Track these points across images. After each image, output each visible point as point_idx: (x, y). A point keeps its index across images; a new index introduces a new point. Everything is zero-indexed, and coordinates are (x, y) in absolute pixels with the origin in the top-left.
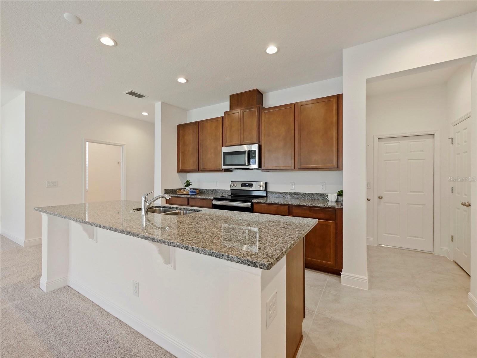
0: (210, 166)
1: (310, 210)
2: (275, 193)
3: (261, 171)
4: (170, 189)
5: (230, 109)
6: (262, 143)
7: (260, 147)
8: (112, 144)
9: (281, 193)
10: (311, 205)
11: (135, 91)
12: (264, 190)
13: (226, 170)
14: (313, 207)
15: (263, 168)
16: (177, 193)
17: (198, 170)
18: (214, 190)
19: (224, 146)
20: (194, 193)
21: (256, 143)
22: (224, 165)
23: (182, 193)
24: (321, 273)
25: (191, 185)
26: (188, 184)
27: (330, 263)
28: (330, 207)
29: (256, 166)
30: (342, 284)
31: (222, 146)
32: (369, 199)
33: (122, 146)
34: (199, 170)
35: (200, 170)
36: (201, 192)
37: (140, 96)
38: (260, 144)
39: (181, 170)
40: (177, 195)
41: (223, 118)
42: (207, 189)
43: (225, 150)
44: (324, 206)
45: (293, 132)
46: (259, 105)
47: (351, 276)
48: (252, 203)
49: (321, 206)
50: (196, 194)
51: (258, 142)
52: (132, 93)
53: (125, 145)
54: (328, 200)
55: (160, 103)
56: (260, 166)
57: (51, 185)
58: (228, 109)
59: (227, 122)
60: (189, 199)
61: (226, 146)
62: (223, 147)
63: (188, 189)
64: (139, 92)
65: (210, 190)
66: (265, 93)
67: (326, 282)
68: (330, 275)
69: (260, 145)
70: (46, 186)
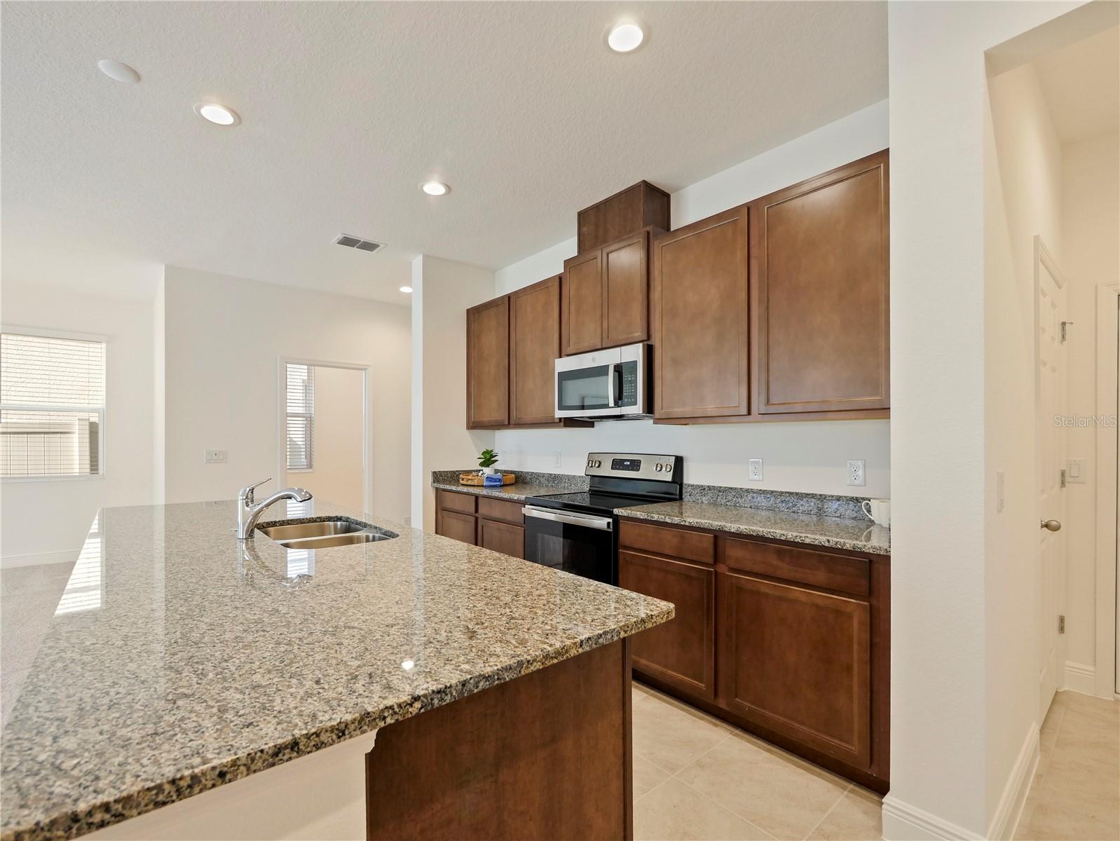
0: (533, 412)
1: (780, 553)
2: (703, 489)
3: (654, 423)
4: (447, 472)
5: (579, 252)
6: (656, 341)
7: (649, 353)
8: (343, 365)
9: (720, 491)
10: (783, 538)
11: (354, 234)
12: (670, 480)
13: (570, 423)
14: (786, 542)
15: (657, 414)
16: (461, 482)
17: (510, 422)
18: (551, 475)
19: (563, 354)
20: (495, 481)
21: (641, 339)
22: (561, 407)
23: (469, 483)
24: (819, 776)
25: (497, 461)
26: (488, 459)
27: (854, 747)
28: (846, 550)
29: (638, 409)
30: (882, 838)
31: (558, 355)
32: (1054, 523)
33: (365, 369)
34: (509, 424)
35: (512, 422)
36: (519, 480)
37: (369, 246)
38: (649, 343)
39: (473, 423)
40: (460, 489)
41: (560, 278)
42: (536, 474)
43: (564, 364)
44: (827, 544)
45: (744, 295)
46: (648, 228)
47: (911, 815)
48: (616, 519)
49: (816, 543)
50: (501, 486)
51: (645, 338)
52: (348, 242)
53: (370, 366)
54: (872, 522)
55: (421, 257)
56: (649, 408)
57: (215, 457)
58: (573, 252)
59: (570, 288)
60: (480, 500)
61: (568, 355)
62: (560, 357)
63: (488, 471)
64: (363, 237)
65: (543, 475)
66: (678, 189)
67: (826, 815)
68: (852, 791)
69: (652, 346)
70: (205, 462)
